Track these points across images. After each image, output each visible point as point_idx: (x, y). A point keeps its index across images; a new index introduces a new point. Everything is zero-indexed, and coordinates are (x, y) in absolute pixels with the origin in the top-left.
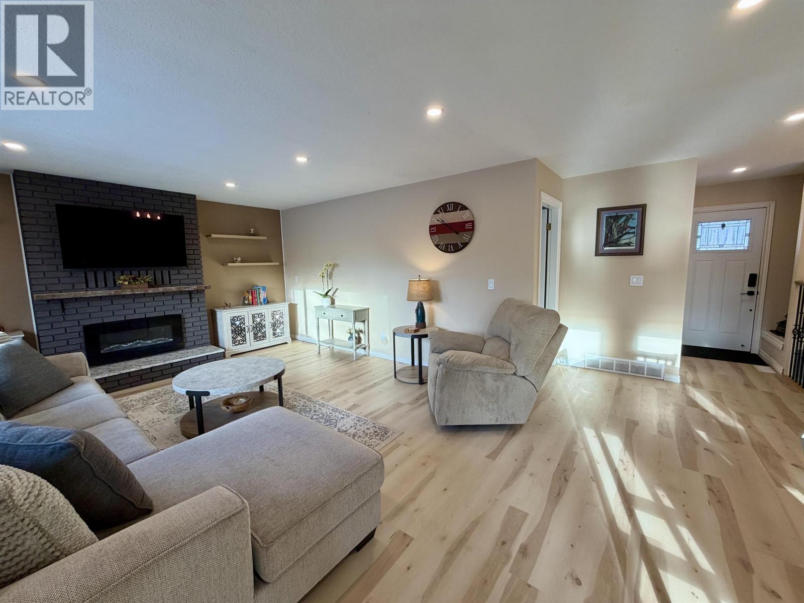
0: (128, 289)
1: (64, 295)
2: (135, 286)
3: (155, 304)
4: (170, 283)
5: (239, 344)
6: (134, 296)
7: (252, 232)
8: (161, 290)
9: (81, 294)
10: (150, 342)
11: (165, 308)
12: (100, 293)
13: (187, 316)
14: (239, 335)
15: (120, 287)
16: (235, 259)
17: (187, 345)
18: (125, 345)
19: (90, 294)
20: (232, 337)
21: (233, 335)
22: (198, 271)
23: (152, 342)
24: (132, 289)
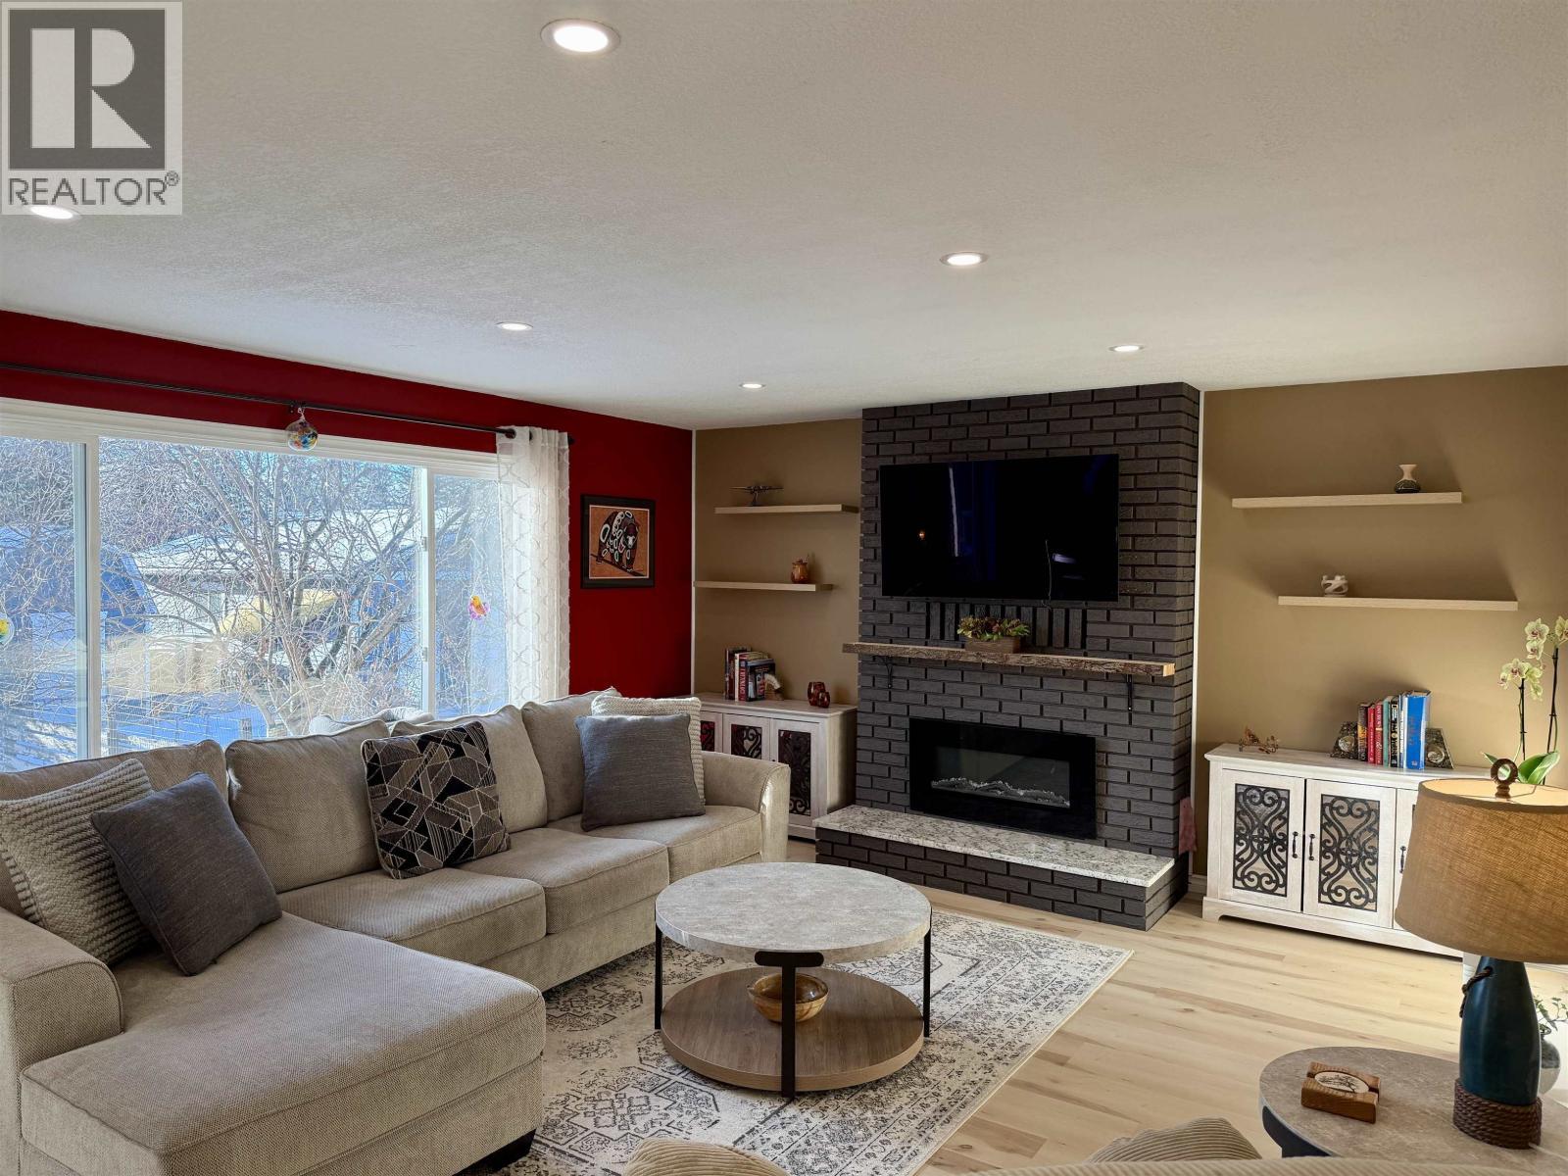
0: (973, 649)
1: (894, 650)
2: (989, 645)
3: (1042, 696)
4: (1083, 645)
5: (1259, 888)
7: (1407, 477)
8: (1062, 660)
10: (1022, 793)
11: (1062, 712)
12: (932, 651)
13: (1115, 746)
14: (1261, 854)
15: (959, 641)
16: (1325, 580)
17: (1107, 831)
18: (975, 785)
20: (1236, 857)
21: (1239, 849)
22: (1161, 618)
23: (1025, 795)
24: (987, 651)
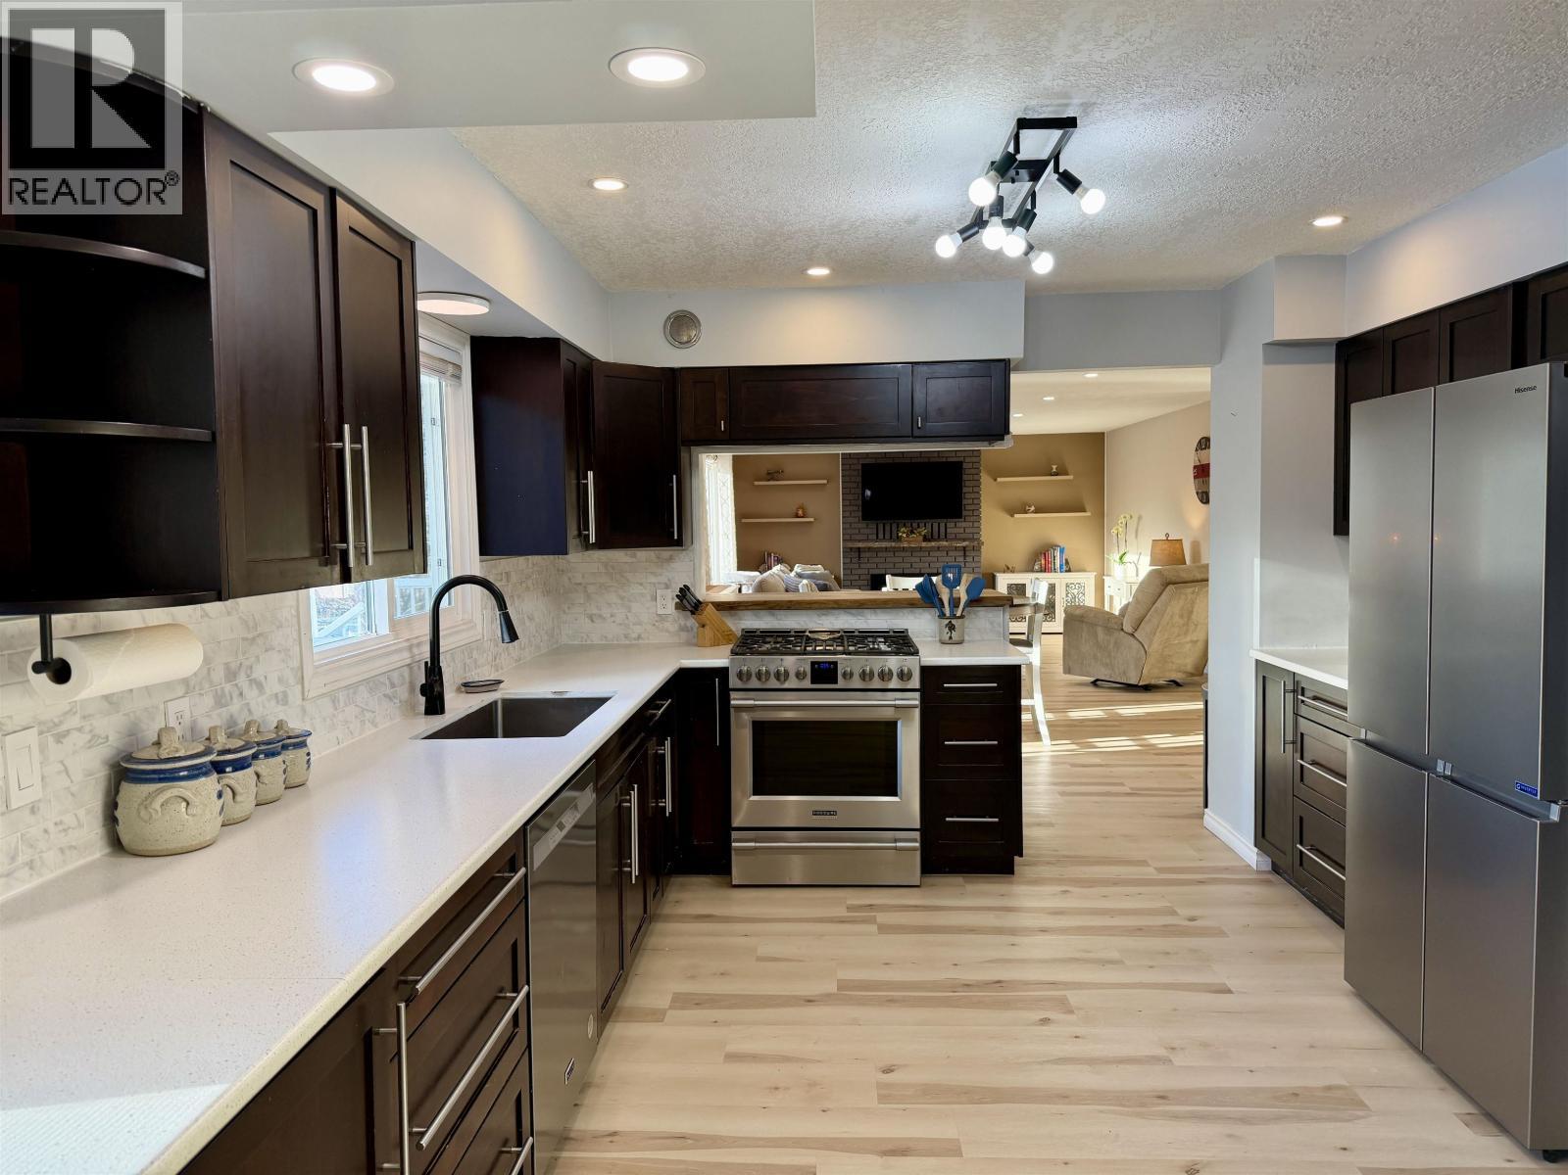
0: (904, 541)
1: (860, 545)
2: (913, 539)
4: (946, 537)
6: (912, 550)
7: (1054, 470)
8: (937, 544)
9: (871, 545)
12: (884, 544)
15: (899, 539)
16: (1027, 508)
19: (877, 545)
22: (976, 525)
24: (909, 542)
